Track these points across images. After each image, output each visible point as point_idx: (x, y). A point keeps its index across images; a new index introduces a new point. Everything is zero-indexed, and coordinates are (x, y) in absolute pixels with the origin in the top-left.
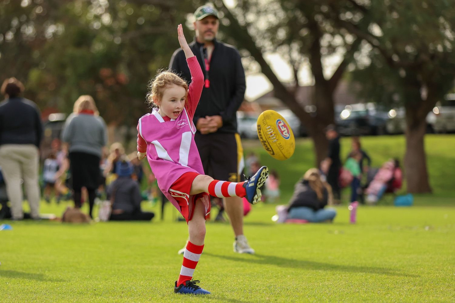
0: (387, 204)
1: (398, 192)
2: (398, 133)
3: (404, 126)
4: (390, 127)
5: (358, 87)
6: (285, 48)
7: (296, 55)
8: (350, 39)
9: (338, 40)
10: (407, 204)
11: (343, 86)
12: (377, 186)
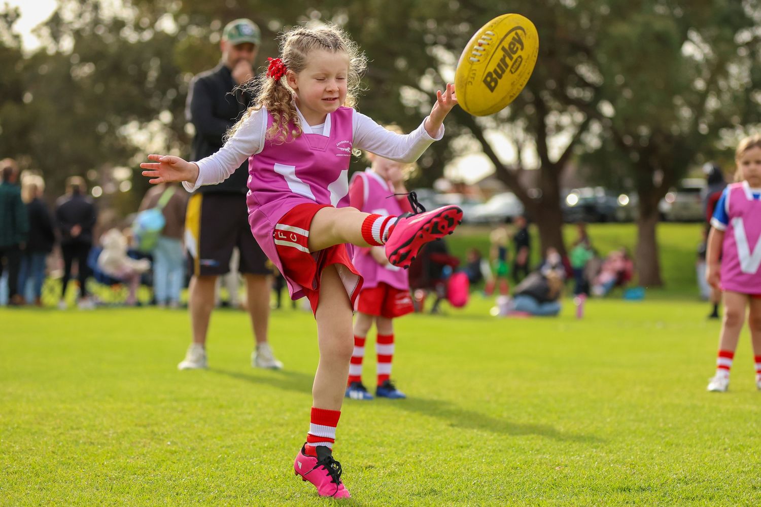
0: (617, 297)
1: (629, 285)
2: (628, 220)
3: (636, 214)
4: (621, 215)
5: (587, 170)
6: (507, 127)
7: (520, 134)
8: (579, 117)
9: (565, 120)
10: (638, 298)
11: (571, 169)
12: (607, 277)
